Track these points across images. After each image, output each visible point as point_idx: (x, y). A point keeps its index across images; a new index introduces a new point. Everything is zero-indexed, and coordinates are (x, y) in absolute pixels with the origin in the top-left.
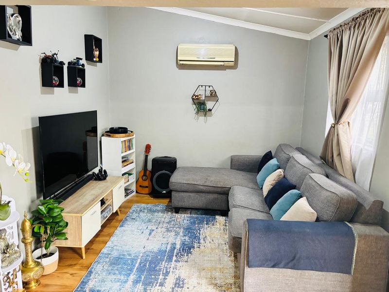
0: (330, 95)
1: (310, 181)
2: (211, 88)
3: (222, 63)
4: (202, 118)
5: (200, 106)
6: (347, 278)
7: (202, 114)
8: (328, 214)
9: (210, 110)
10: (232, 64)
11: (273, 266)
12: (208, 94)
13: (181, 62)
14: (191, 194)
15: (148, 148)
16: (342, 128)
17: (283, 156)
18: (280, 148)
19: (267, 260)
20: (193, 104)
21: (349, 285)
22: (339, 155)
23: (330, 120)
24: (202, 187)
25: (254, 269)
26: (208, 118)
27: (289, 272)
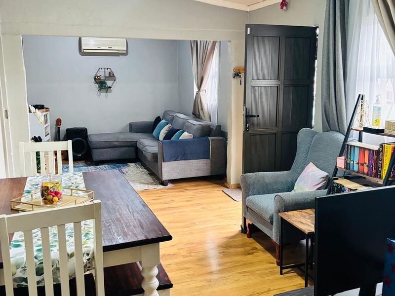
0: (194, 75)
1: (188, 124)
2: (109, 70)
3: (117, 52)
4: (103, 94)
5: (102, 84)
6: (208, 161)
7: (105, 90)
8: (198, 134)
9: (110, 87)
10: (125, 52)
11: (175, 160)
12: (107, 75)
13: (85, 51)
14: (107, 149)
15: (59, 122)
16: (201, 93)
17: (169, 117)
18: (166, 113)
19: (172, 157)
20: (95, 83)
21: (210, 165)
22: (202, 109)
23: (196, 90)
24: (116, 143)
25: (166, 163)
26: (108, 93)
27: (183, 162)
